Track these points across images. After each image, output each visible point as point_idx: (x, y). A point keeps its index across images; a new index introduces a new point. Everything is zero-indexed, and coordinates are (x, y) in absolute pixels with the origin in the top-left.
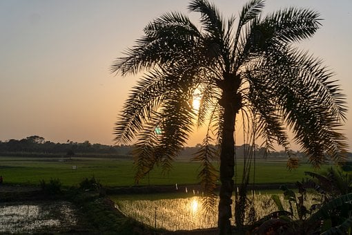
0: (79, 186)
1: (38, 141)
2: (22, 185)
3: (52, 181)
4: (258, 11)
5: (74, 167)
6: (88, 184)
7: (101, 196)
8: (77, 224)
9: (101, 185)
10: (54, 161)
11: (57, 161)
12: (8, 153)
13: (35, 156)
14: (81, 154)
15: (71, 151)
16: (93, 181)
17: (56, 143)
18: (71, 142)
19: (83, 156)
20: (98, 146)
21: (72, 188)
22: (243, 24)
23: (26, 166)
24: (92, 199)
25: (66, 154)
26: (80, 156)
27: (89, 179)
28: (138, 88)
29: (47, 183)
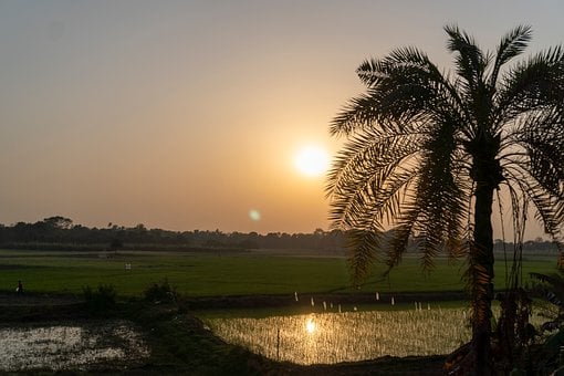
0: (144, 296)
1: (62, 224)
2: (52, 295)
3: (101, 289)
4: (522, 45)
5: (129, 266)
6: (159, 293)
7: (181, 311)
8: (152, 354)
9: (179, 295)
10: (90, 256)
11: (97, 256)
12: (15, 244)
13: (61, 249)
14: (131, 245)
15: (117, 240)
16: (166, 289)
17: (91, 227)
18: (115, 226)
19: (137, 249)
20: (158, 232)
21: (133, 299)
22: (502, 63)
23: (49, 264)
24: (169, 316)
25: (108, 245)
26: (131, 249)
27: (159, 286)
28: (347, 153)
29: (94, 291)
